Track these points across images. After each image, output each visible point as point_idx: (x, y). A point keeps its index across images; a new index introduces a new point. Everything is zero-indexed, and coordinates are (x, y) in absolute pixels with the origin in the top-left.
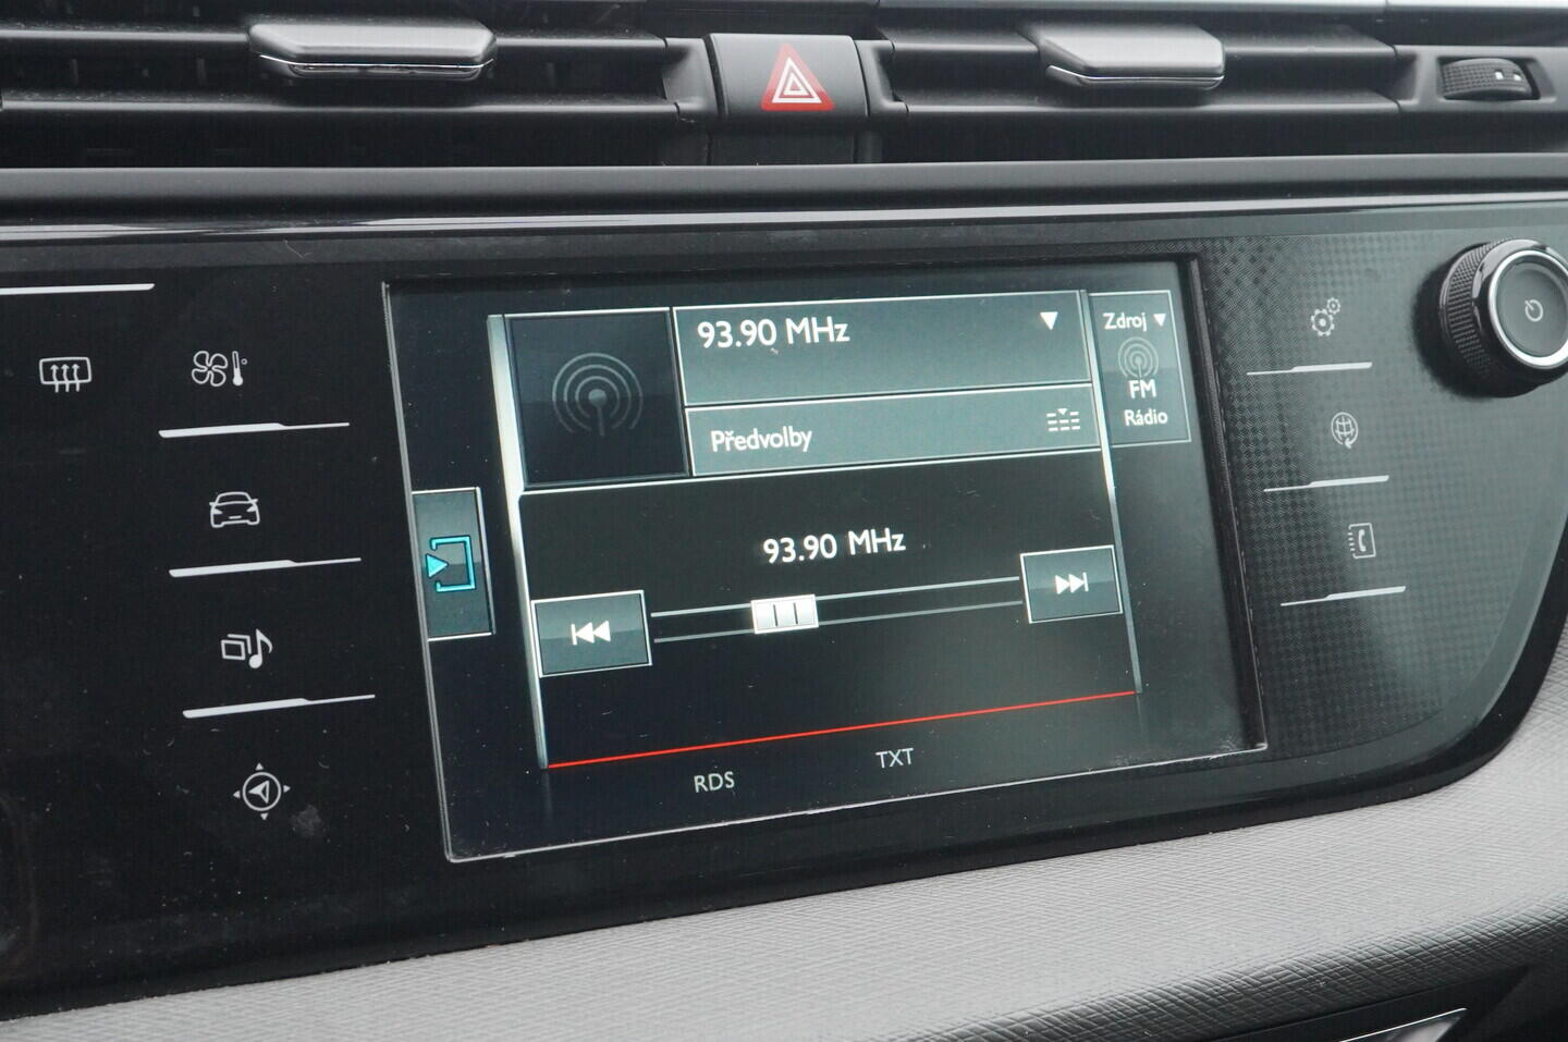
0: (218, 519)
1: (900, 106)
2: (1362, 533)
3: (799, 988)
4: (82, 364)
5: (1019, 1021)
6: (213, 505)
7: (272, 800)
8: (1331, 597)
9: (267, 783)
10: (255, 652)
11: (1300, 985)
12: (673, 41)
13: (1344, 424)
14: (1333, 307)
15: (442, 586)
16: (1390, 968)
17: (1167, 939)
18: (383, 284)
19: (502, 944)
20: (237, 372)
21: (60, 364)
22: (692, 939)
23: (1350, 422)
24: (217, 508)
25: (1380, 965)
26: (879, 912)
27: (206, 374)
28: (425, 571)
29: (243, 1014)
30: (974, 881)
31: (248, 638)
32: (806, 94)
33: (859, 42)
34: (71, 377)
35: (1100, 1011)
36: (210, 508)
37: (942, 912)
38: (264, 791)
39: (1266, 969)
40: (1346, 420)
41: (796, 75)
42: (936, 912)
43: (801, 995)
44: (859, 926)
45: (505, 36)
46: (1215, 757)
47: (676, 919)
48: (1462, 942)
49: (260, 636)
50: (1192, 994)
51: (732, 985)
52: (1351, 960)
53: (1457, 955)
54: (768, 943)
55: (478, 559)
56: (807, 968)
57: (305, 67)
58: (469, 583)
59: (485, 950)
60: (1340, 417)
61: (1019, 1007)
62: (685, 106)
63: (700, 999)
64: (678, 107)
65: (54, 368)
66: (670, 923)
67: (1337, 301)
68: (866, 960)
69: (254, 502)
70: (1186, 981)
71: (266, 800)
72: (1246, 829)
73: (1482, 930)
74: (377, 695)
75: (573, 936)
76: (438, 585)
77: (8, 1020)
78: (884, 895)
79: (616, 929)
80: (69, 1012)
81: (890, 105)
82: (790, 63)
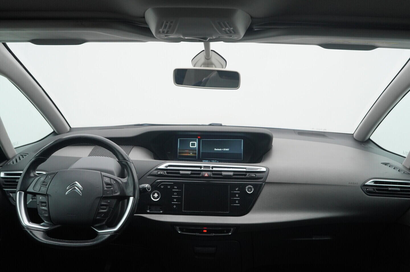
1: (212, 176)
6: (174, 194)
10: (175, 200)
21: (169, 187)
23: (238, 195)
32: (207, 175)
33: (211, 173)
45: (192, 172)
64: (200, 176)
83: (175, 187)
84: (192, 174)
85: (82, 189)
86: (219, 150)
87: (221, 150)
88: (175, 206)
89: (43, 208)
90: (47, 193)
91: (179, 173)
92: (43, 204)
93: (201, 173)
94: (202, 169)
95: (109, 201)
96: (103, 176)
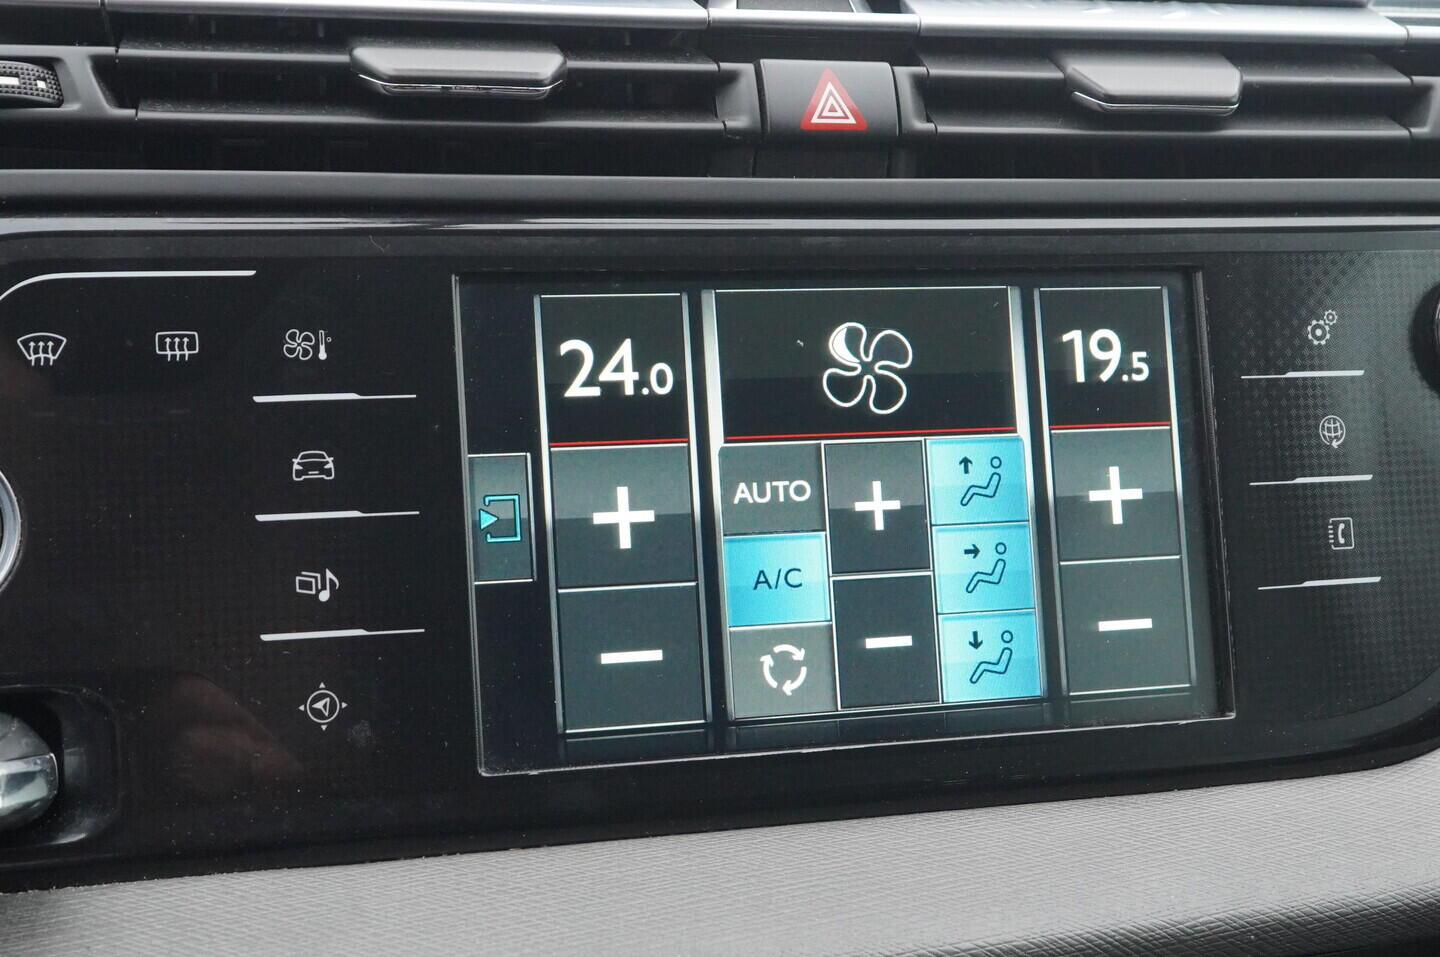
0: (299, 474)
1: (930, 126)
2: (1342, 526)
3: (772, 907)
4: (192, 338)
5: (964, 951)
6: (296, 461)
7: (331, 714)
8: (1308, 584)
9: (328, 699)
10: (324, 588)
11: (1231, 936)
12: (725, 66)
13: (1332, 426)
14: (1330, 318)
15: (492, 537)
16: (1320, 927)
17: (1113, 886)
18: (453, 277)
19: (523, 848)
20: (322, 348)
21: (172, 337)
22: (686, 856)
23: (1338, 424)
24: (299, 464)
25: (1311, 923)
26: (856, 843)
27: (295, 349)
28: (476, 524)
29: (293, 894)
30: (949, 821)
31: (318, 575)
32: (842, 115)
33: (896, 69)
34: (181, 348)
35: (1039, 947)
36: (293, 463)
37: (913, 847)
38: (325, 706)
39: (1201, 920)
40: (1334, 423)
41: (835, 99)
42: (907, 847)
43: (772, 913)
44: (837, 855)
45: (575, 60)
46: (1184, 722)
47: (677, 837)
48: (1393, 908)
49: (329, 575)
50: (1128, 938)
51: (714, 899)
52: (1282, 918)
53: (1387, 919)
54: (752, 864)
55: (525, 515)
56: (782, 889)
57: (395, 87)
58: (516, 536)
59: (507, 853)
60: (1329, 420)
61: (966, 938)
62: (731, 124)
63: (682, 910)
64: (725, 125)
65: (168, 340)
66: (672, 840)
67: (1334, 313)
68: (835, 886)
69: (330, 460)
70: (1124, 925)
71: (327, 714)
72: (1210, 789)
73: (1413, 898)
74: (426, 629)
75: (584, 845)
76: (489, 536)
77: (101, 884)
78: (865, 827)
79: (623, 842)
80: (151, 882)
81: (921, 126)
82: (830, 87)
83: (297, 344)
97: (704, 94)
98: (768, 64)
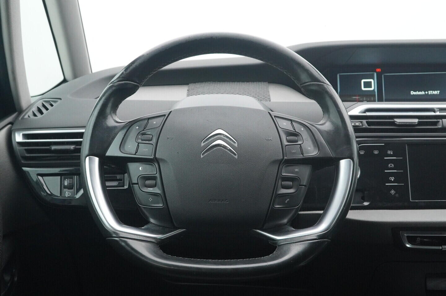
4: (378, 151)
12: (438, 120)
18: (406, 145)
20: (392, 153)
21: (376, 151)
31: (392, 178)
36: (389, 165)
45: (420, 120)
57: (399, 124)
64: (438, 127)
69: (393, 165)
74: (404, 184)
83: (389, 152)
84: (420, 124)
85: (236, 145)
86: (420, 93)
87: (423, 93)
88: (393, 192)
89: (150, 190)
90: (157, 156)
91: (393, 124)
92: (148, 182)
93: (439, 122)
94: (438, 113)
95: (297, 170)
96: (275, 116)
97: (436, 123)
98: (443, 120)
